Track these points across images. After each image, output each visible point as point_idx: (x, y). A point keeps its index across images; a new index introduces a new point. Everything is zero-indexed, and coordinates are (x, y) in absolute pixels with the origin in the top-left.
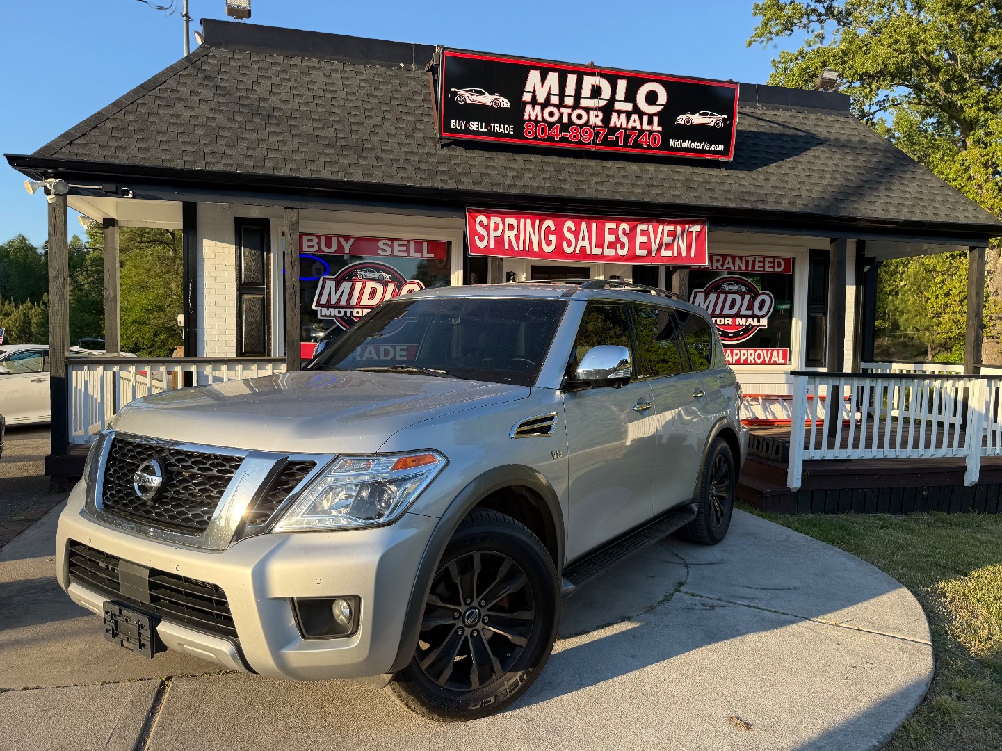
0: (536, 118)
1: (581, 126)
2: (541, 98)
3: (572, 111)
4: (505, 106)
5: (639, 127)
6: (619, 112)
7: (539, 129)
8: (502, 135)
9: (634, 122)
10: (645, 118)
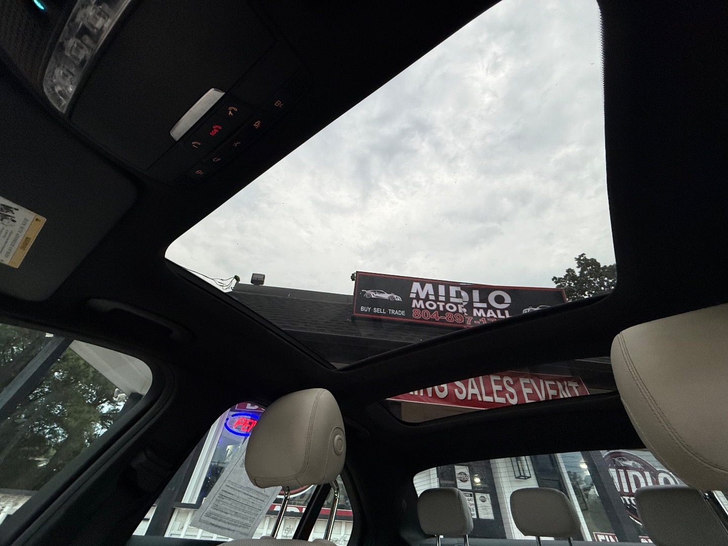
0: (421, 306)
1: (454, 313)
2: (422, 296)
3: (446, 304)
4: (398, 300)
5: (495, 316)
6: (478, 309)
7: (423, 314)
8: (397, 316)
9: (491, 314)
10: (499, 312)
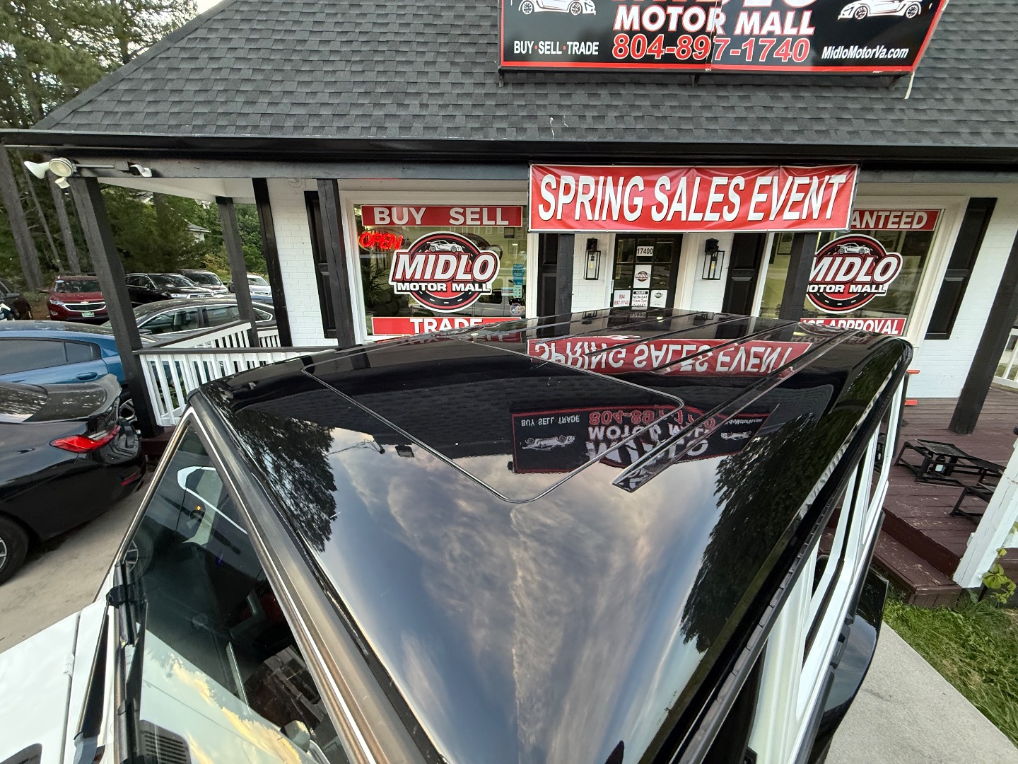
0: (631, 26)
1: (694, 35)
3: (685, 10)
4: (589, 12)
5: (778, 32)
6: (751, 11)
8: (582, 58)
9: (772, 24)
10: (790, 17)
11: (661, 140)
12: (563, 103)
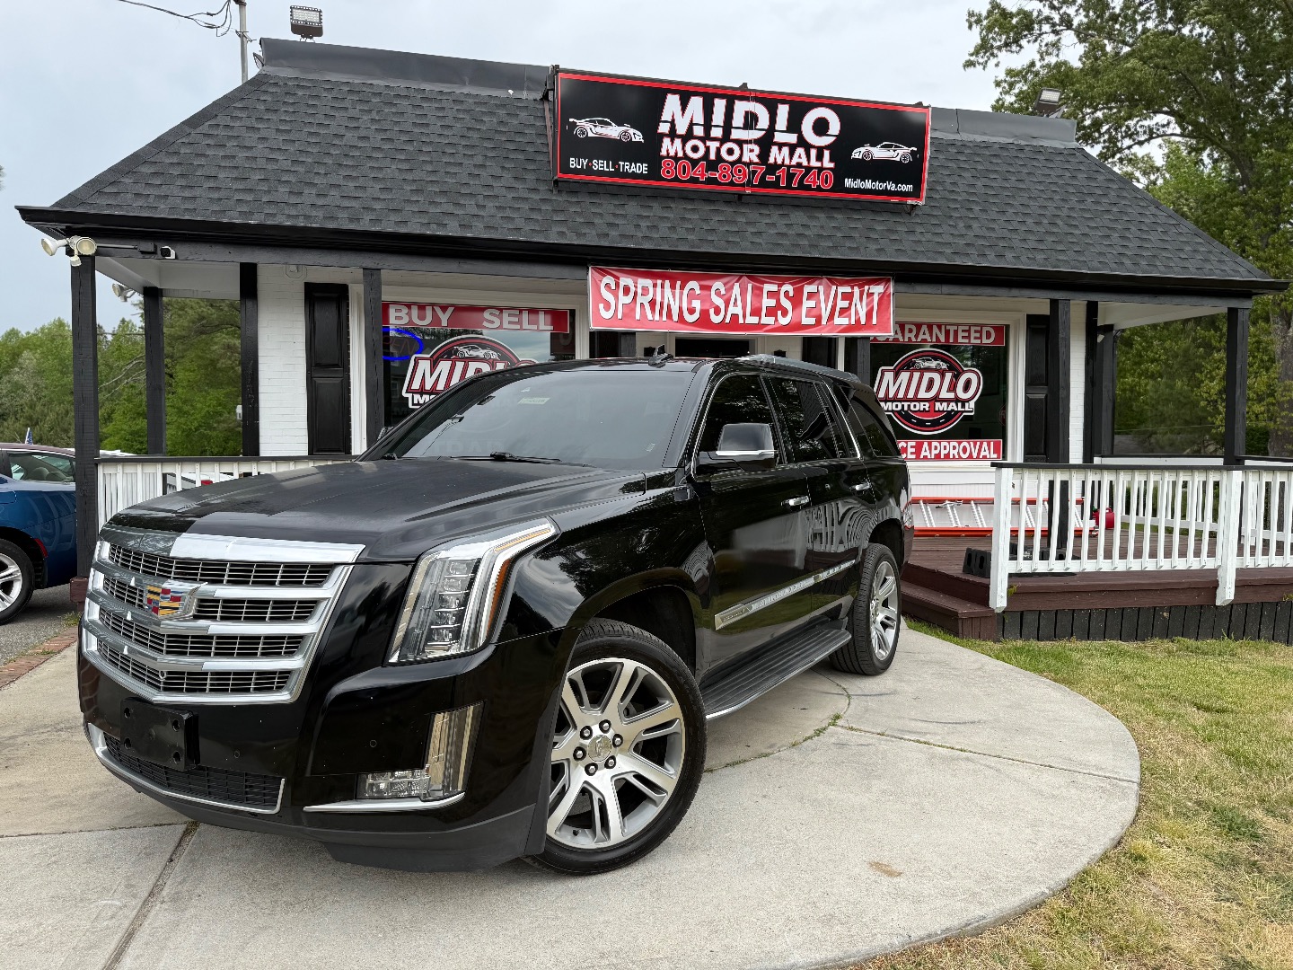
0: (676, 154)
1: (733, 164)
2: (681, 130)
3: (721, 145)
4: (637, 139)
5: (805, 163)
6: (781, 146)
7: (680, 166)
8: (634, 175)
9: (800, 157)
10: (813, 152)
11: (712, 250)
12: (618, 212)
